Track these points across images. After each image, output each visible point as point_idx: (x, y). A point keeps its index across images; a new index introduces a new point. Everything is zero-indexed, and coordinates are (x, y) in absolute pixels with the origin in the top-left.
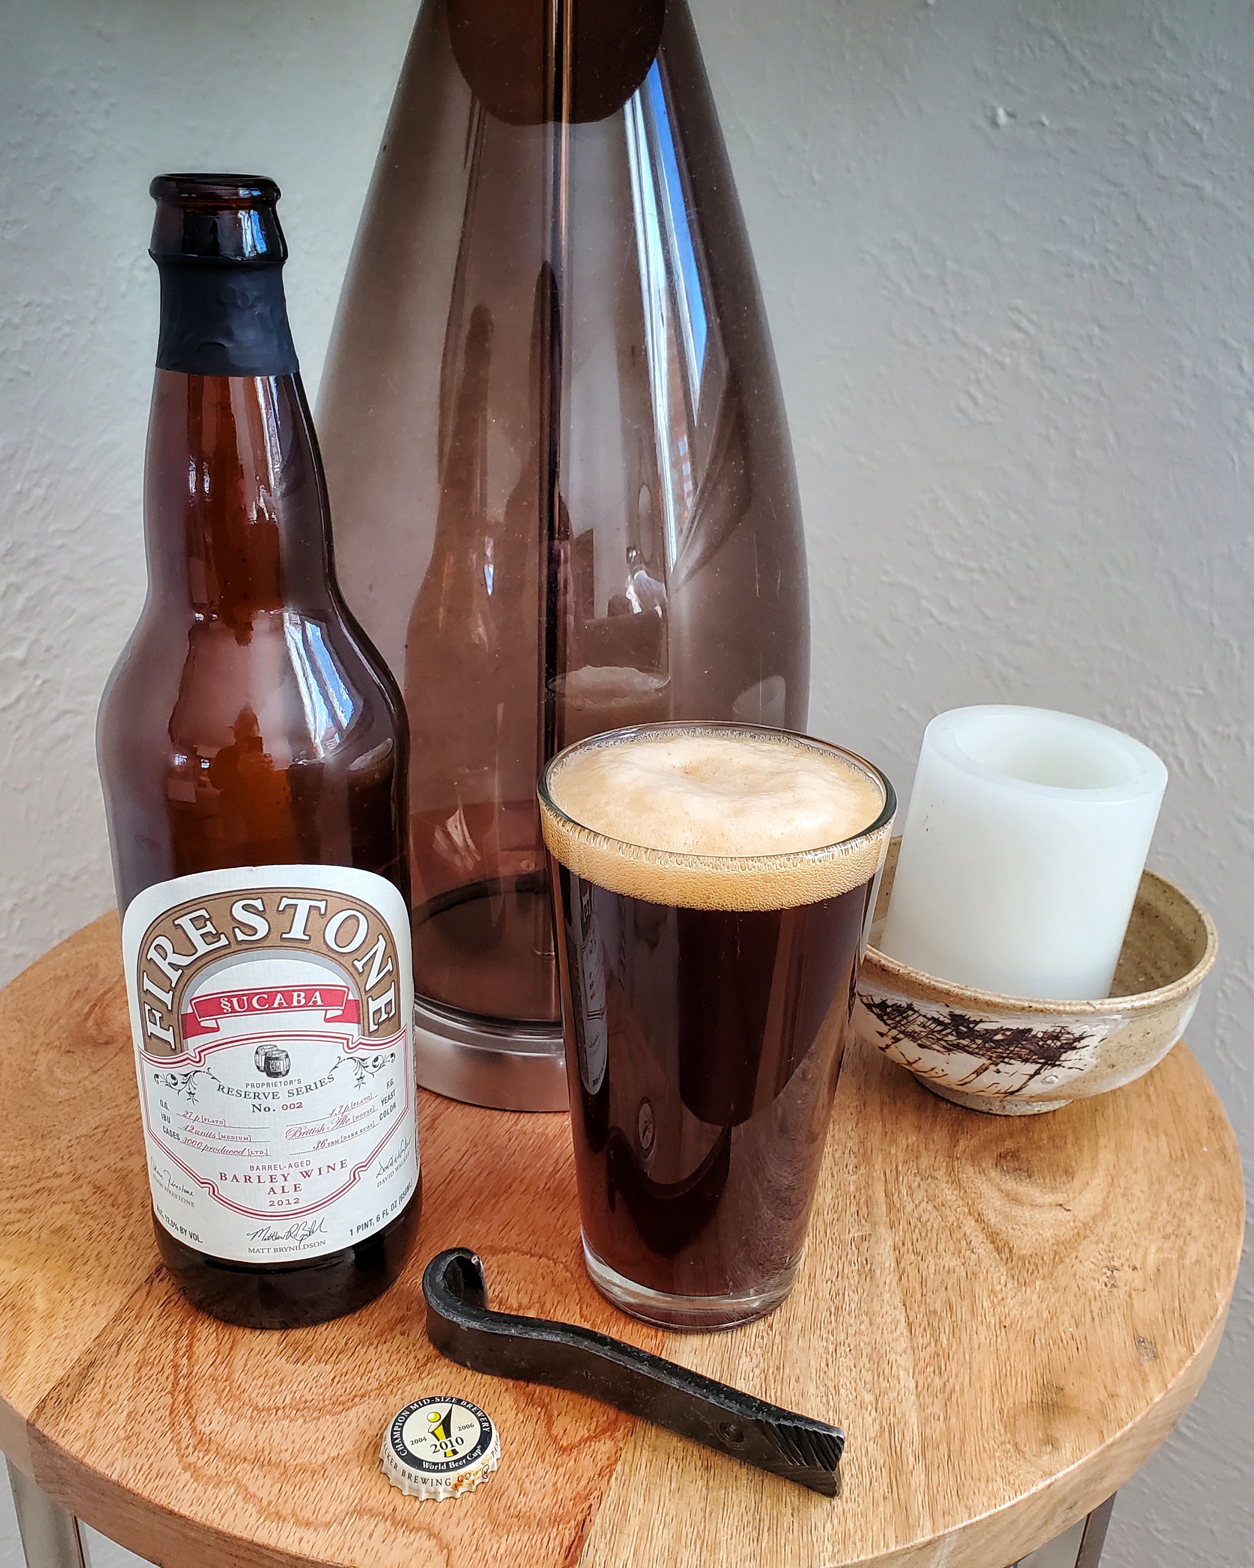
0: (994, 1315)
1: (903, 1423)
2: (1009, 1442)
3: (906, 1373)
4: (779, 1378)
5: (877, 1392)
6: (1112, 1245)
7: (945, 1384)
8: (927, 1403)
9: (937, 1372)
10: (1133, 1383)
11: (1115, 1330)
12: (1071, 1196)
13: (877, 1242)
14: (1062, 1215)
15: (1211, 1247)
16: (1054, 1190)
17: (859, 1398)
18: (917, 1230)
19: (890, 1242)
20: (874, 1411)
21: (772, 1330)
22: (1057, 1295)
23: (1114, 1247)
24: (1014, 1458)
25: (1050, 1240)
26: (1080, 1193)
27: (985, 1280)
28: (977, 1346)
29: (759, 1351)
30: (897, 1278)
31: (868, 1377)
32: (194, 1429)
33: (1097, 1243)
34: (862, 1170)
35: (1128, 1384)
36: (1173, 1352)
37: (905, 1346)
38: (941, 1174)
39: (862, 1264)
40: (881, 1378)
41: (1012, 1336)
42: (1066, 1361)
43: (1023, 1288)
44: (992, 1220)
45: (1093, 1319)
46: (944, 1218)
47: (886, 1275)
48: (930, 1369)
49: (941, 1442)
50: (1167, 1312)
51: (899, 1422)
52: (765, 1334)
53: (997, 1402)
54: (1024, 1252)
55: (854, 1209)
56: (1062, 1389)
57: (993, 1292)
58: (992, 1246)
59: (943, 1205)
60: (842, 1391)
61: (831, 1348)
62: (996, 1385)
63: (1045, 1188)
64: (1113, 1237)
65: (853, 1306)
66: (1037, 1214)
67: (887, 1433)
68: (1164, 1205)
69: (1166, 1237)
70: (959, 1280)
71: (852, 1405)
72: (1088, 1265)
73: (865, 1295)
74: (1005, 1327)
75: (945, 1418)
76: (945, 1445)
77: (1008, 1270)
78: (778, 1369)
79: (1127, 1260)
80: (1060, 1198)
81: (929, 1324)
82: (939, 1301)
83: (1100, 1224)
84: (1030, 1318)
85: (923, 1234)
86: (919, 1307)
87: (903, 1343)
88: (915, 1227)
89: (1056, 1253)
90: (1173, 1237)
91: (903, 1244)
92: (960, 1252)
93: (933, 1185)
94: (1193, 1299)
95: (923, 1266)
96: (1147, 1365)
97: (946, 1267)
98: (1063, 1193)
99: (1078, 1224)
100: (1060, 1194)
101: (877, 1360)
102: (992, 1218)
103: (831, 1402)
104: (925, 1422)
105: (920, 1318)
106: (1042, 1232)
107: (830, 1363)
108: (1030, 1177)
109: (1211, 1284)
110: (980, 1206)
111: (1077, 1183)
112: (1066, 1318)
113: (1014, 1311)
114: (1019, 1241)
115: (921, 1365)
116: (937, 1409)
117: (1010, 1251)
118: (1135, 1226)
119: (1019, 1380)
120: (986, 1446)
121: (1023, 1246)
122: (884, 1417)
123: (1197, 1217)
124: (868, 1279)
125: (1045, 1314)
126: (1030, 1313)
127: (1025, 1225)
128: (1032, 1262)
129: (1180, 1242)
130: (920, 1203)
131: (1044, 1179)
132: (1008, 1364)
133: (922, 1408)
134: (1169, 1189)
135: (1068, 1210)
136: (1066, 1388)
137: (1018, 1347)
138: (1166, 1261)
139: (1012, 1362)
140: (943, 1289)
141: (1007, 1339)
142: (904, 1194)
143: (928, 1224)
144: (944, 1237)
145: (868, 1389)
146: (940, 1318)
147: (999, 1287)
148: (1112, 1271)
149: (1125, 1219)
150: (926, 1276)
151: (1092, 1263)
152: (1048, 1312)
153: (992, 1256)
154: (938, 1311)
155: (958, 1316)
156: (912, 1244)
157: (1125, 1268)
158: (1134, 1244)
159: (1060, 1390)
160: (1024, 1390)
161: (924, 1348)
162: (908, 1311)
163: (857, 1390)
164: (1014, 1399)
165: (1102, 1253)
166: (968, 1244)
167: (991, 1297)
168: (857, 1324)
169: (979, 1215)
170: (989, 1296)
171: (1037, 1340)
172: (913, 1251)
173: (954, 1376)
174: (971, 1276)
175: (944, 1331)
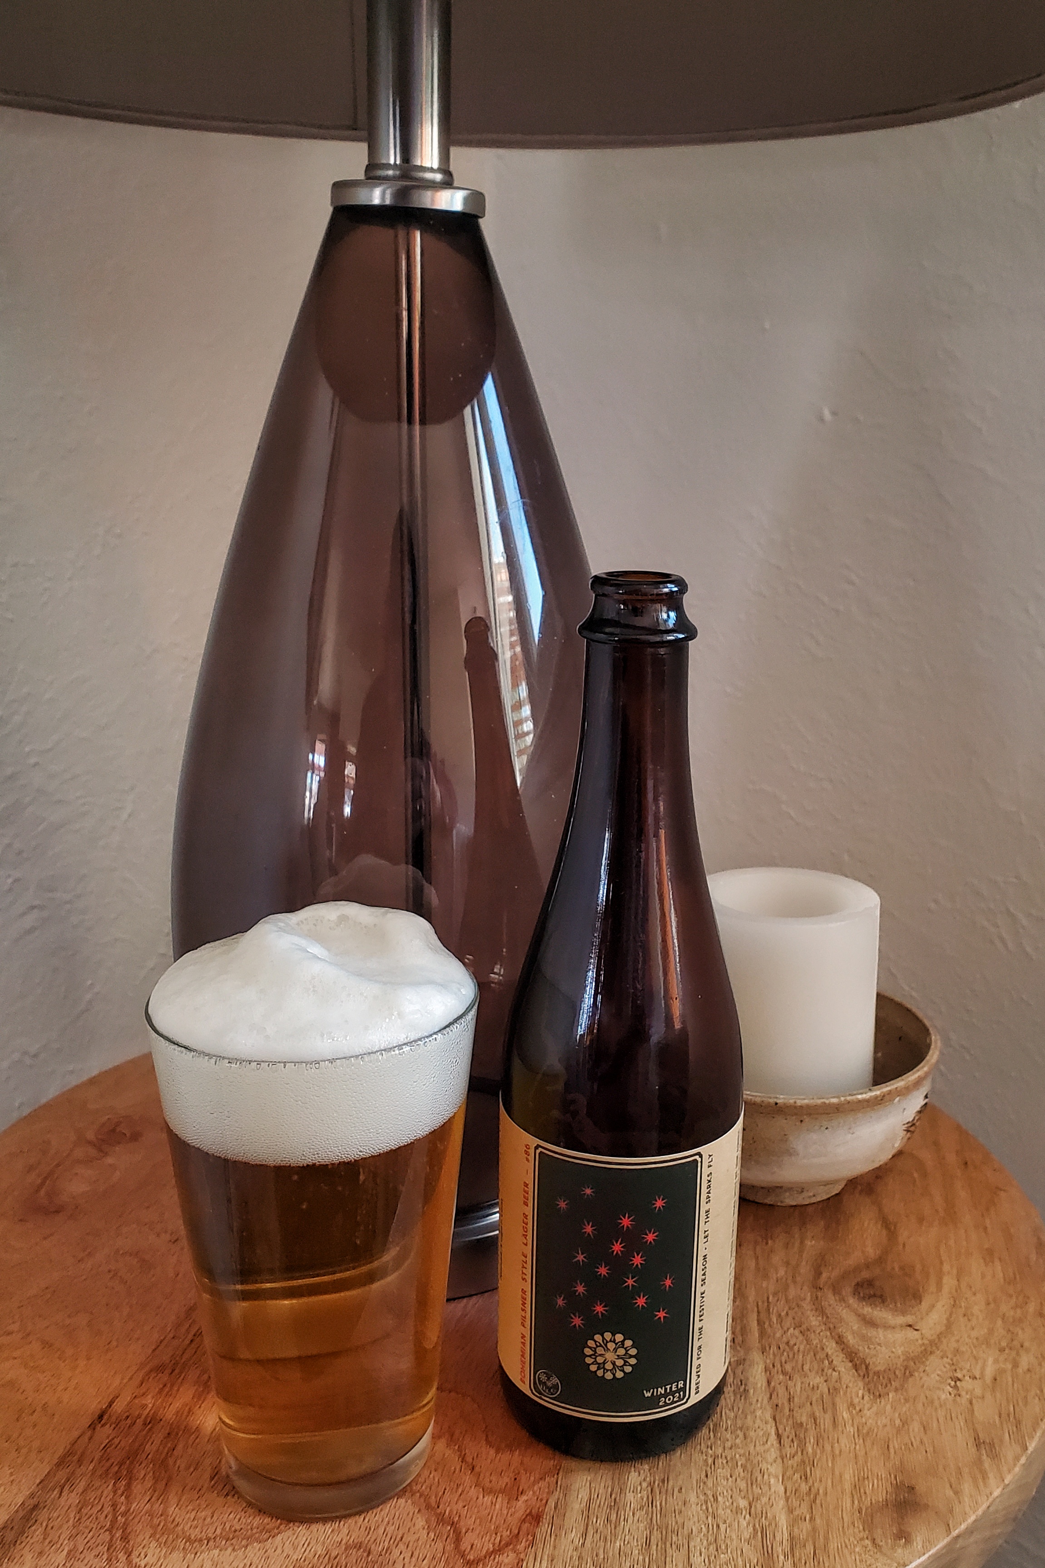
0: (853, 1425)
1: (773, 1525)
2: (867, 1538)
3: (777, 1480)
4: (663, 1490)
5: (751, 1497)
6: (955, 1359)
7: (810, 1489)
8: (794, 1505)
9: (803, 1477)
10: (975, 1480)
11: (959, 1434)
12: (920, 1317)
13: (749, 1365)
14: (911, 1334)
16: (904, 1313)
17: (735, 1504)
18: (785, 1354)
19: (762, 1365)
20: (748, 1516)
22: (907, 1405)
23: (958, 1360)
24: (872, 1553)
25: (901, 1357)
26: (928, 1314)
27: (845, 1393)
28: (837, 1452)
30: (768, 1396)
31: (743, 1485)
32: (130, 1561)
33: (942, 1358)
35: (972, 1482)
36: (1009, 1451)
37: (775, 1456)
38: (806, 1304)
39: (737, 1384)
40: (754, 1487)
41: (868, 1443)
42: (916, 1463)
43: (878, 1400)
44: (851, 1341)
45: (939, 1425)
46: (809, 1341)
47: (759, 1394)
48: (797, 1476)
49: (807, 1540)
50: (1003, 1415)
51: (770, 1524)
53: (856, 1502)
54: (878, 1368)
56: (913, 1489)
57: (852, 1405)
58: (850, 1364)
59: (808, 1330)
60: (720, 1499)
61: (710, 1461)
62: (856, 1487)
63: (896, 1311)
64: (957, 1351)
65: (729, 1423)
66: (891, 1336)
67: (759, 1534)
68: (999, 1322)
69: (1002, 1350)
70: (822, 1395)
71: (728, 1511)
72: (934, 1376)
73: (739, 1413)
74: (863, 1435)
75: (811, 1518)
76: (811, 1542)
77: (866, 1384)
78: (663, 1481)
79: (969, 1371)
80: (909, 1319)
81: (796, 1435)
82: (805, 1415)
83: (945, 1341)
84: (885, 1426)
85: (791, 1356)
86: (787, 1420)
87: (773, 1454)
88: (784, 1351)
89: (906, 1368)
90: (1007, 1351)
91: (774, 1366)
92: (823, 1370)
93: (800, 1313)
94: (1026, 1403)
95: (791, 1384)
96: (987, 1463)
97: (811, 1383)
98: (911, 1314)
99: (926, 1342)
100: (909, 1316)
101: (750, 1470)
102: (851, 1339)
103: (710, 1510)
104: (794, 1522)
105: (788, 1431)
106: (894, 1350)
107: (709, 1474)
108: (883, 1302)
110: (840, 1330)
111: (925, 1305)
112: (915, 1426)
113: (870, 1421)
114: (874, 1358)
116: (804, 1510)
117: (867, 1368)
118: (975, 1341)
119: (876, 1481)
120: (847, 1541)
121: (877, 1363)
122: (757, 1521)
123: (1028, 1332)
124: (743, 1398)
125: (898, 1422)
126: (884, 1421)
127: (879, 1344)
128: (886, 1375)
129: (1014, 1353)
130: (788, 1329)
131: (895, 1303)
132: (865, 1470)
133: (791, 1511)
134: (1004, 1308)
135: (918, 1330)
136: (917, 1488)
137: (875, 1452)
138: (1002, 1371)
139: (869, 1468)
140: (809, 1403)
141: (865, 1446)
142: (775, 1322)
143: (796, 1348)
144: (808, 1358)
145: (743, 1496)
146: (806, 1430)
147: (857, 1400)
148: (955, 1382)
149: (966, 1335)
150: (793, 1393)
151: (938, 1375)
152: (901, 1420)
153: (851, 1373)
154: (805, 1424)
155: (822, 1427)
156: (781, 1366)
157: (967, 1378)
158: (975, 1357)
159: (911, 1489)
160: (880, 1490)
161: (793, 1457)
162: (778, 1424)
163: (733, 1495)
164: (871, 1500)
165: (947, 1365)
166: (831, 1363)
167: (851, 1409)
168: (734, 1437)
169: (839, 1337)
170: (849, 1408)
171: (891, 1446)
172: (782, 1371)
173: (818, 1480)
174: (833, 1391)
175: (810, 1441)
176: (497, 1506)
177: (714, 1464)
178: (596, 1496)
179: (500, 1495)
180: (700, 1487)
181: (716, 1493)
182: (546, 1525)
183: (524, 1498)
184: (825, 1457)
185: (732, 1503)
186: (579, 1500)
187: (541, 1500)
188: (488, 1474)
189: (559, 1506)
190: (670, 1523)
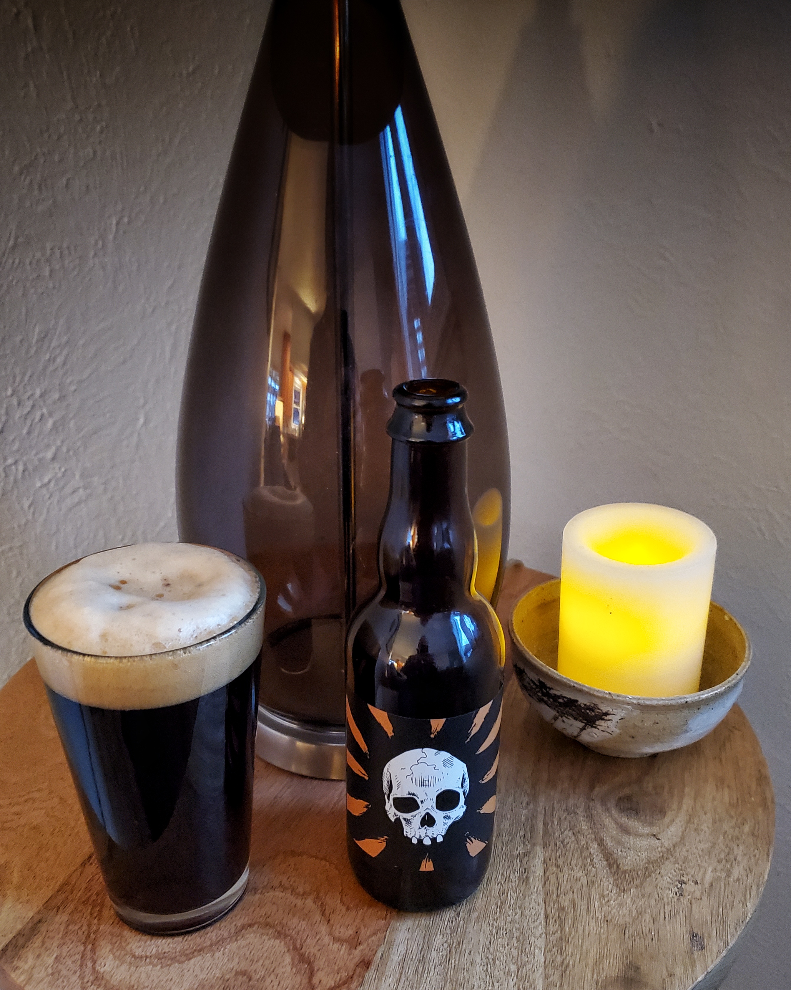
0: (601, 912)
3: (540, 951)
4: (458, 951)
5: (519, 963)
6: (684, 866)
7: (563, 961)
8: (550, 973)
9: (559, 951)
10: (685, 966)
11: (678, 927)
12: (662, 829)
13: (533, 858)
14: (654, 842)
15: (748, 869)
16: (652, 824)
17: (507, 968)
18: (560, 850)
19: (542, 858)
20: (515, 978)
21: (459, 917)
22: (643, 901)
23: (685, 867)
25: (644, 860)
26: (668, 827)
27: (599, 886)
28: (587, 933)
29: (448, 931)
30: (543, 883)
31: (515, 952)
32: (94, 968)
33: (675, 864)
34: (531, 806)
35: (682, 967)
36: (715, 945)
37: (541, 932)
38: (580, 811)
39: (522, 872)
40: (523, 955)
41: (610, 928)
42: (644, 949)
43: (622, 894)
44: (609, 844)
45: (665, 918)
46: (578, 842)
47: (536, 882)
48: (555, 949)
50: (713, 916)
51: (530, 986)
52: (454, 920)
53: (595, 976)
54: (626, 868)
55: (522, 833)
57: (603, 896)
58: (605, 863)
60: (497, 962)
61: (494, 931)
62: (597, 963)
63: (646, 823)
64: (686, 858)
65: (512, 902)
66: (638, 841)
68: (721, 838)
69: (719, 862)
70: (582, 886)
71: (502, 973)
72: (666, 878)
73: (521, 895)
74: (607, 921)
75: (561, 984)
77: (616, 880)
78: (459, 944)
79: (692, 876)
80: (655, 830)
81: (559, 916)
82: (567, 901)
83: (678, 850)
84: (624, 915)
85: (564, 852)
86: (554, 905)
87: (540, 930)
88: (559, 848)
89: (646, 869)
90: (723, 862)
91: (550, 860)
92: (585, 866)
93: (574, 818)
94: (732, 907)
95: (560, 875)
96: (696, 953)
97: (575, 877)
98: (656, 826)
99: (664, 849)
100: (654, 827)
101: (521, 942)
102: (609, 843)
103: (489, 970)
105: (554, 913)
106: (639, 854)
107: (492, 941)
108: (637, 814)
109: (745, 896)
110: (602, 834)
111: (667, 820)
112: (647, 917)
113: (614, 910)
114: (624, 860)
115: (550, 946)
116: (555, 978)
117: (618, 867)
118: (701, 853)
119: (612, 960)
121: (626, 863)
122: (522, 982)
123: (741, 848)
124: (524, 883)
125: (634, 913)
126: (625, 912)
127: (629, 849)
128: (631, 874)
129: (729, 865)
130: (565, 830)
131: (646, 816)
132: (606, 949)
133: (547, 977)
134: (726, 827)
135: (659, 839)
136: (642, 967)
137: (614, 936)
138: (718, 879)
139: (609, 947)
140: (571, 892)
141: (607, 930)
142: (556, 824)
143: (568, 846)
144: (576, 856)
145: (514, 962)
146: (567, 913)
147: (607, 892)
148: (682, 884)
149: (694, 847)
150: (561, 882)
151: (669, 877)
152: (637, 912)
153: (605, 871)
154: (566, 908)
155: (579, 910)
156: (556, 859)
157: (691, 882)
158: (699, 865)
159: (637, 968)
160: (614, 967)
161: (554, 934)
162: (547, 907)
163: (507, 962)
164: (606, 974)
165: (677, 870)
166: (592, 861)
167: (601, 899)
168: (514, 914)
169: (601, 840)
170: (600, 899)
171: (627, 932)
172: (556, 864)
173: (570, 955)
174: (591, 884)
175: (568, 924)
176: (342, 952)
177: (497, 934)
178: (410, 951)
179: (345, 944)
180: (484, 952)
181: (495, 957)
182: (373, 970)
183: (361, 947)
184: (577, 936)
185: (506, 967)
186: (399, 953)
187: (372, 951)
188: (338, 926)
189: (384, 955)
190: (459, 977)
